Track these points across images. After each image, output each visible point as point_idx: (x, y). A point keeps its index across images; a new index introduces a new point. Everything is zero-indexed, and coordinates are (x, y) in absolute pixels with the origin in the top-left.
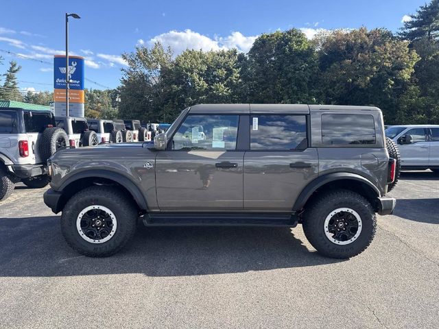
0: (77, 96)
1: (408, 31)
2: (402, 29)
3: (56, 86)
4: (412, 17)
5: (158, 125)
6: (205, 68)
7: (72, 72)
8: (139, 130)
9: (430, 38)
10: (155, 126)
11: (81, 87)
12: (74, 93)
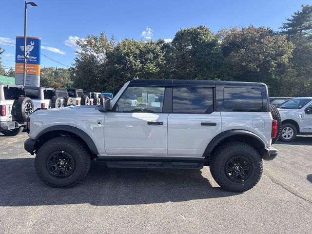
0: (34, 69)
1: (286, 30)
2: (281, 28)
3: (17, 61)
4: (288, 20)
5: (100, 93)
6: (138, 52)
7: (31, 50)
8: (82, 97)
9: (301, 35)
10: (97, 94)
11: (37, 62)
12: (32, 67)
